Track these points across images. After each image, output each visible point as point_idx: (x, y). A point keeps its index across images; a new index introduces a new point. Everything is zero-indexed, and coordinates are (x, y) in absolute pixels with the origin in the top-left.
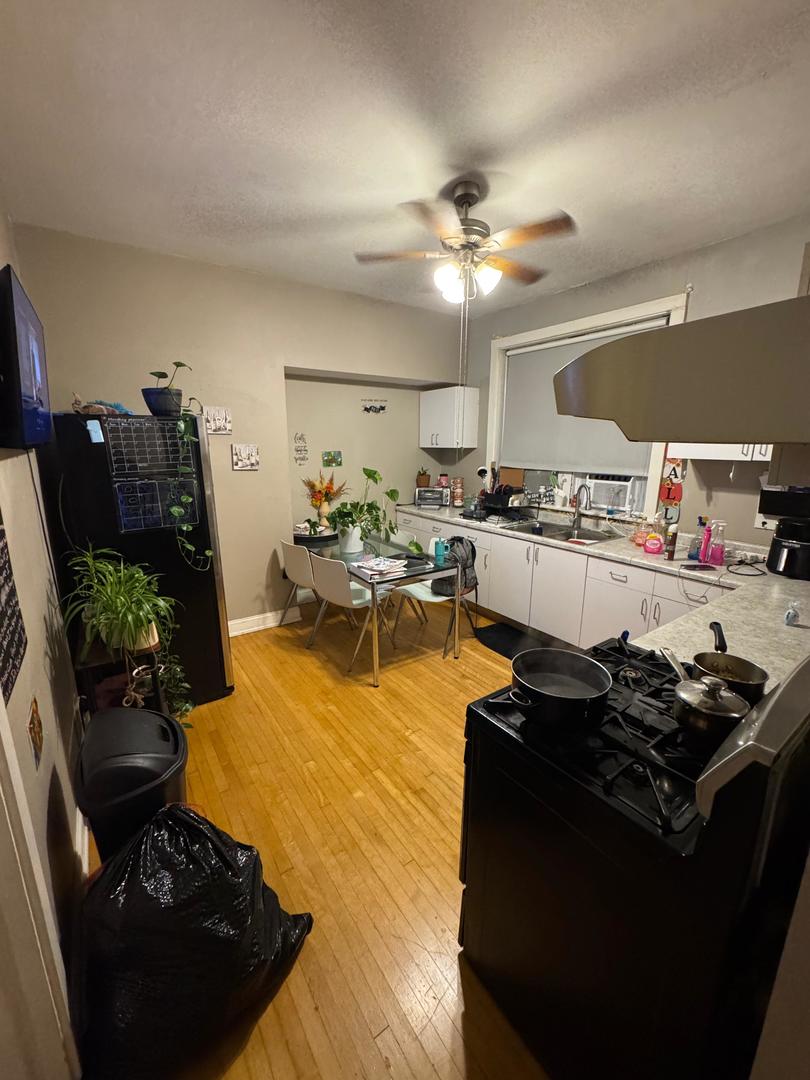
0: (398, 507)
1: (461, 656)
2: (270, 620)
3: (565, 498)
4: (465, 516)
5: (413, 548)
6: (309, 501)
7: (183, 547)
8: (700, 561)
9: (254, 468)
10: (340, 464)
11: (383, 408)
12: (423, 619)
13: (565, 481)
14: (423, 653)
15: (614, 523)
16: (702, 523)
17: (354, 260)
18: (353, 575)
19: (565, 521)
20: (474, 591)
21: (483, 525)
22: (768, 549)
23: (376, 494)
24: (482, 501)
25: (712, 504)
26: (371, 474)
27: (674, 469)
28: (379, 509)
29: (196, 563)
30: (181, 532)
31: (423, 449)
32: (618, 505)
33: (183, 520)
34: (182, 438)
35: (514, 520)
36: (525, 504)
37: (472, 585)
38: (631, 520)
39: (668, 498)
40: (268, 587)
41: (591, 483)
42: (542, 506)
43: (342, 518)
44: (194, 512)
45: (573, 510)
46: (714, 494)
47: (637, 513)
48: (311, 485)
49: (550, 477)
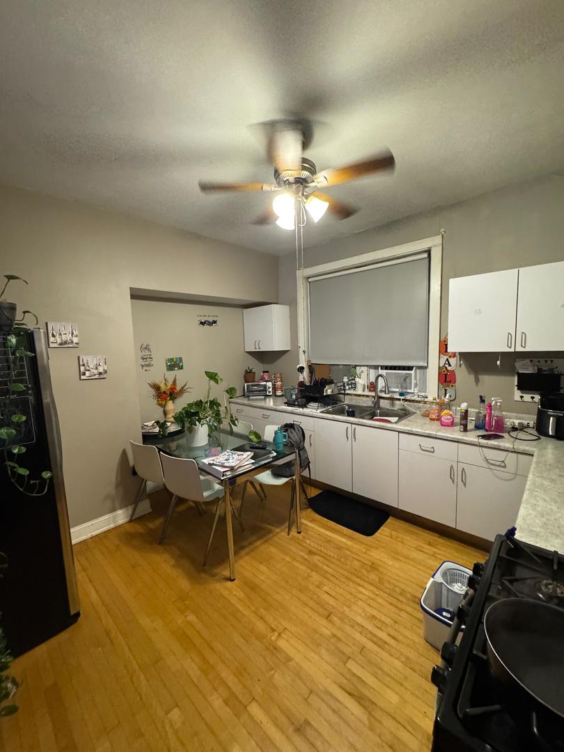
0: (231, 400)
1: (302, 529)
2: (121, 517)
3: (364, 385)
4: (288, 404)
5: (252, 437)
6: (155, 402)
7: (14, 473)
8: (486, 430)
9: (102, 376)
10: (181, 368)
11: (215, 322)
12: (263, 495)
13: (362, 372)
14: (270, 532)
15: (406, 403)
16: (482, 401)
17: (198, 188)
18: (203, 471)
19: (368, 403)
20: (307, 469)
21: (305, 411)
22: (535, 417)
23: (218, 392)
24: (301, 391)
25: (480, 384)
26: (212, 376)
27: (447, 359)
28: (220, 405)
29: (31, 488)
30: (11, 456)
31: (249, 353)
32: (407, 389)
33: (15, 442)
34: (13, 353)
35: (328, 405)
36: (336, 391)
37: (305, 464)
38: (419, 399)
39: (445, 381)
40: (117, 486)
41: (384, 372)
42: (347, 392)
43: (189, 417)
44: (30, 431)
45: (373, 394)
46: (480, 377)
47: (422, 394)
48: (156, 387)
49: (350, 370)
